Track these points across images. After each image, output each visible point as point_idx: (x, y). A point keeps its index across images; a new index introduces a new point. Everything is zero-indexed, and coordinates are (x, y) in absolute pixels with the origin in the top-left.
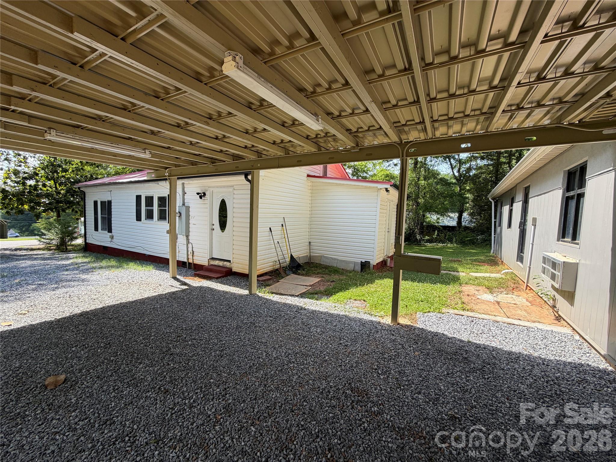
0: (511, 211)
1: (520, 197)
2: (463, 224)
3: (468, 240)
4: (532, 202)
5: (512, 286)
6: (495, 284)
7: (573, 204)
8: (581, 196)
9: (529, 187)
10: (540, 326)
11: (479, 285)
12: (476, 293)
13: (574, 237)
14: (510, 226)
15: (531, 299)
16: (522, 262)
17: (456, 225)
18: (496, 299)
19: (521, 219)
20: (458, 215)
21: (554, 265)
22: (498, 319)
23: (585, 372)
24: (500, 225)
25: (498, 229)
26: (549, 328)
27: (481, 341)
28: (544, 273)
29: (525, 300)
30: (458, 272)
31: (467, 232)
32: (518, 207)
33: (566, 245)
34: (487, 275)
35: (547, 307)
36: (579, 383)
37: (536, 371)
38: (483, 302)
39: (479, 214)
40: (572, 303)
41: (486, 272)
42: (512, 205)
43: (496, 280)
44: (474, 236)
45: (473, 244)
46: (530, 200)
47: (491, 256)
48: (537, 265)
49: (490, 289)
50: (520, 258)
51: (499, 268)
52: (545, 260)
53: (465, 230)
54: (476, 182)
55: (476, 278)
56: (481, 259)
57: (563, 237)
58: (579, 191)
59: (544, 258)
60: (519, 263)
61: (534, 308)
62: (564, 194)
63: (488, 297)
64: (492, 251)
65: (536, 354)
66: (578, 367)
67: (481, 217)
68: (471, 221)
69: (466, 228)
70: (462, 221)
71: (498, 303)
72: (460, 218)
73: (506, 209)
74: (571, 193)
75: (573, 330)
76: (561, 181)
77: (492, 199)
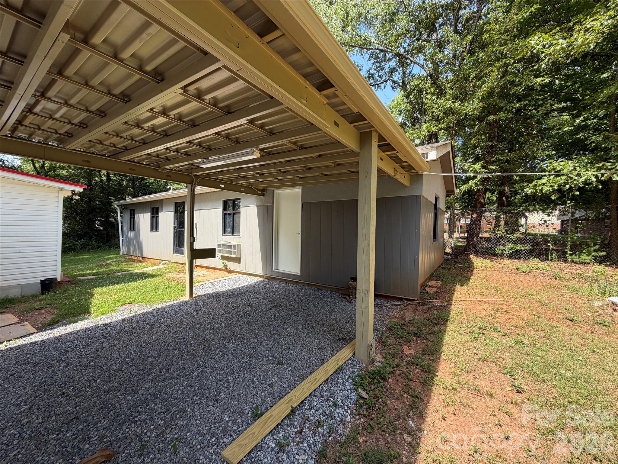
0: (155, 218)
1: (169, 209)
4: (196, 213)
19: (174, 224)
21: (230, 247)
24: (134, 229)
25: (130, 233)
28: (220, 253)
40: (239, 262)
42: (157, 214)
50: (179, 251)
57: (224, 233)
60: (176, 254)
62: (223, 212)
64: (122, 252)
71: (200, 276)
73: (144, 216)
74: (229, 212)
75: (241, 273)
76: (221, 205)
77: (117, 206)
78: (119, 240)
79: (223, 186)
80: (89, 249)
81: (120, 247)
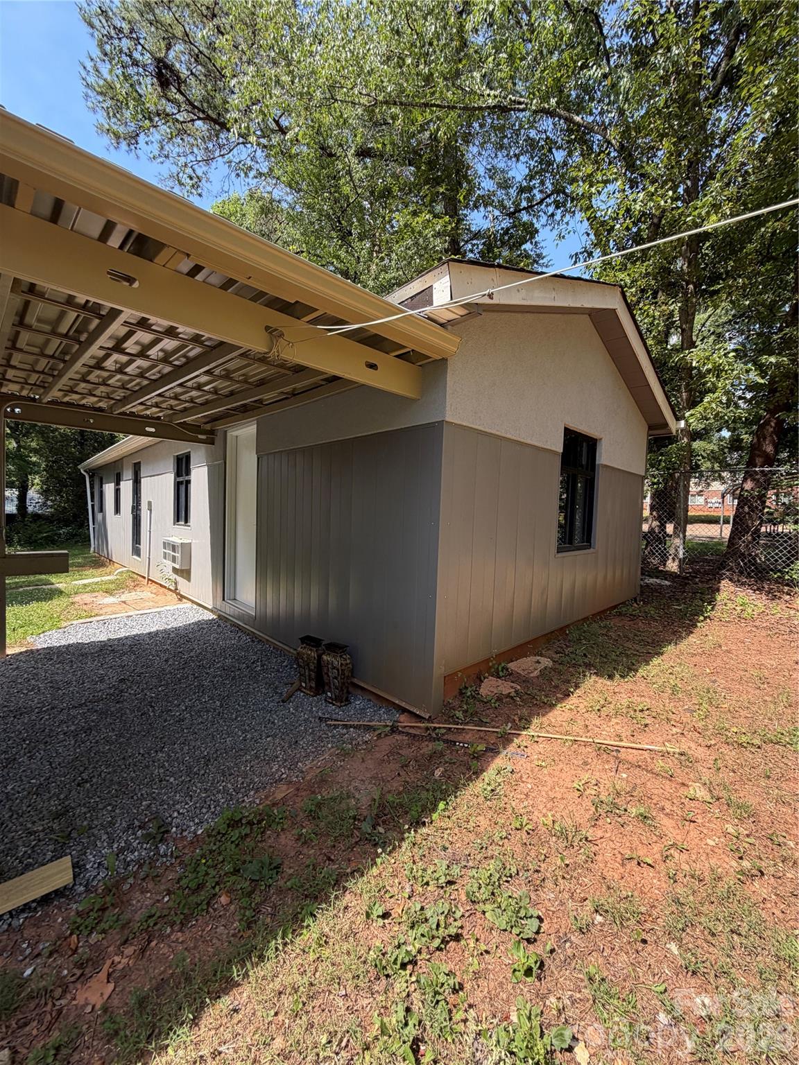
0: (117, 492)
1: (128, 475)
2: (30, 509)
3: (43, 537)
4: (145, 482)
5: (132, 584)
6: (112, 586)
7: (183, 488)
8: (188, 482)
9: (139, 463)
10: (168, 608)
11: (93, 591)
12: (95, 599)
13: (186, 521)
14: (117, 510)
15: (154, 591)
16: (139, 555)
17: (15, 511)
18: (119, 600)
19: (133, 503)
20: (17, 493)
21: (174, 548)
22: (130, 614)
23: (202, 624)
24: (101, 509)
25: (99, 516)
26: (175, 607)
27: (122, 634)
28: (165, 558)
29: (149, 594)
30: (53, 584)
31: (39, 523)
32: (127, 486)
33: (181, 528)
34: (96, 580)
35: (171, 593)
36: (199, 631)
37: (172, 635)
38: (108, 605)
39: (59, 493)
40: (189, 580)
41: (94, 576)
42: (118, 484)
43: (111, 582)
44: (53, 530)
45: (54, 544)
46: (142, 480)
47: (91, 557)
48: (157, 551)
49: (109, 592)
50: (136, 551)
51: (108, 570)
52: (165, 545)
53: (35, 521)
54: (48, 437)
55: (85, 585)
56: (78, 563)
57: (178, 521)
58: (187, 478)
59: (164, 543)
60: (135, 557)
61: (159, 597)
62: (175, 479)
63: (110, 600)
64: (92, 549)
65: (170, 627)
66: (198, 623)
67: (62, 497)
68: (44, 504)
69: (36, 517)
70: (28, 504)
71: (124, 602)
72: (22, 498)
73: (109, 489)
74: (181, 479)
75: (193, 602)
76: (171, 465)
77: (85, 471)
78: (88, 529)
79: (153, 430)
80: (76, 542)
81: (90, 540)
